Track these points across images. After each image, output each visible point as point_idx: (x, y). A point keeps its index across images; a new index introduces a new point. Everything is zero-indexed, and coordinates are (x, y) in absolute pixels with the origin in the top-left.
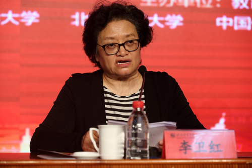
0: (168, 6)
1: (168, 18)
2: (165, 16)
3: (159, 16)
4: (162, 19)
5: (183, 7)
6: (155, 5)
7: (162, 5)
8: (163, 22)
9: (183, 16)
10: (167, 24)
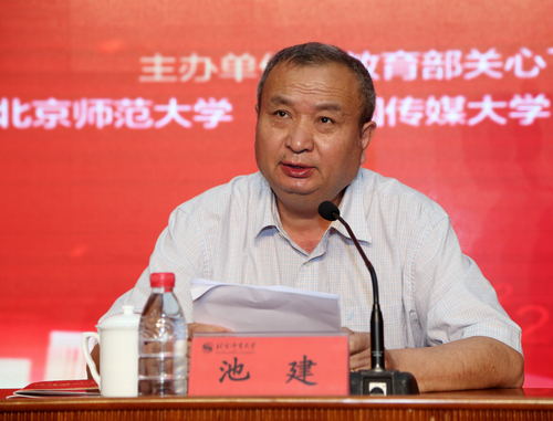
0: (199, 80)
1: (200, 105)
2: (192, 102)
3: (180, 102)
4: (186, 108)
5: (232, 81)
6: (173, 79)
7: (185, 78)
8: (187, 115)
9: (231, 101)
10: (198, 119)
